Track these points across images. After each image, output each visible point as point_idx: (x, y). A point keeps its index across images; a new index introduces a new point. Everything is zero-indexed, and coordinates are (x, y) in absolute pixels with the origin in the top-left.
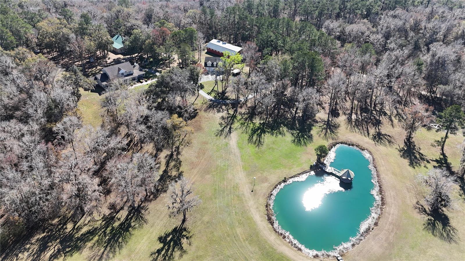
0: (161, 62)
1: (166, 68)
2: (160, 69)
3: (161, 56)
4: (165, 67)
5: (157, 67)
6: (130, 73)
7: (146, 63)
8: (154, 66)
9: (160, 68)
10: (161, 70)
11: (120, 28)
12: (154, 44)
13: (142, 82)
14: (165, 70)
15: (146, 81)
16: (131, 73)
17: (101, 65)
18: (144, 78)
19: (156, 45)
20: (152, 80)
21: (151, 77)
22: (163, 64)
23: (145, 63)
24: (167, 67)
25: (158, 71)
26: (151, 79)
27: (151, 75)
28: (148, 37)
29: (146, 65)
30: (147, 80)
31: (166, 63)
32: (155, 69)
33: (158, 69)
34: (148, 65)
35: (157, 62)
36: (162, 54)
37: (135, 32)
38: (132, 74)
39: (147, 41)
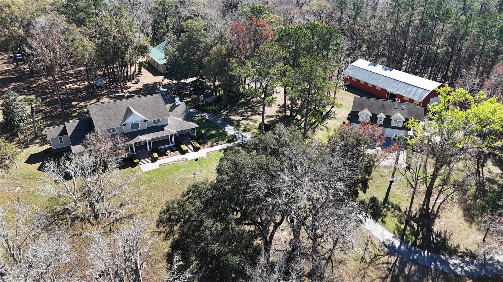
0: (243, 100)
1: (252, 115)
2: (237, 118)
3: (244, 88)
4: (250, 113)
5: (230, 112)
6: (157, 124)
7: (209, 100)
8: (225, 108)
9: (237, 114)
10: (239, 120)
11: (165, 19)
12: (230, 54)
13: (183, 152)
14: (249, 122)
15: (196, 149)
16: (162, 123)
17: (112, 96)
18: (193, 138)
19: (235, 57)
20: (212, 146)
21: (213, 136)
22: (247, 104)
23: (207, 100)
24: (255, 113)
25: (231, 123)
26: (209, 144)
27: (213, 132)
28: (221, 39)
29: (207, 104)
30: (198, 145)
31: (252, 102)
32: (226, 115)
33: (233, 117)
34: (211, 104)
35: (233, 98)
36: (247, 81)
37: (190, 26)
38: (161, 128)
39: (215, 48)
